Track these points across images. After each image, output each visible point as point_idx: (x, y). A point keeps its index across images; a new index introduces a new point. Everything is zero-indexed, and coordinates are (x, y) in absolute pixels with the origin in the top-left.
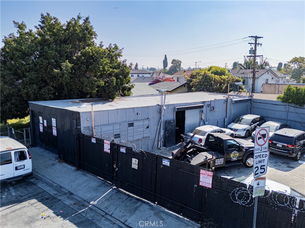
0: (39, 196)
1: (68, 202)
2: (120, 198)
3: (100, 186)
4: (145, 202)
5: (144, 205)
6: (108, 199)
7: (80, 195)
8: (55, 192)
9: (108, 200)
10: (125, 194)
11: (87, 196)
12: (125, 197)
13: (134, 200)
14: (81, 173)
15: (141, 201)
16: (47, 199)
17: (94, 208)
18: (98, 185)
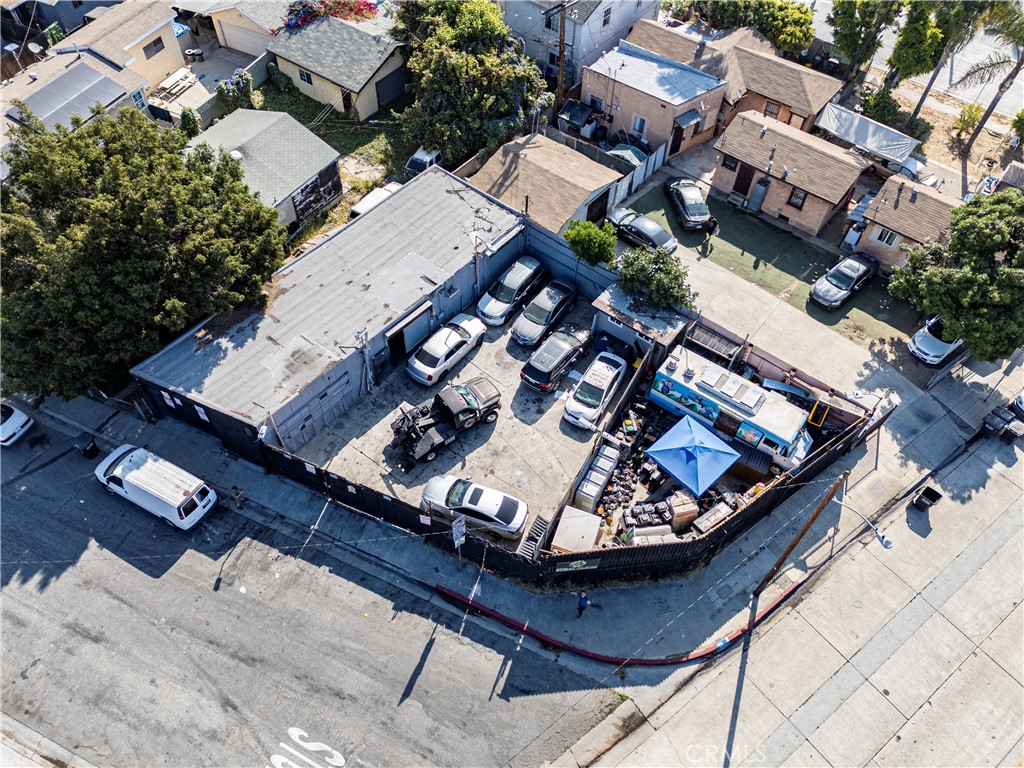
0: (248, 529)
1: (287, 531)
2: (341, 516)
3: (311, 499)
4: (369, 518)
5: (370, 522)
6: (328, 518)
7: (293, 517)
8: (263, 518)
9: (329, 520)
10: (345, 508)
11: (303, 517)
12: (346, 514)
13: (358, 517)
14: (276, 477)
15: (366, 516)
16: (261, 532)
17: (319, 534)
18: (308, 498)
